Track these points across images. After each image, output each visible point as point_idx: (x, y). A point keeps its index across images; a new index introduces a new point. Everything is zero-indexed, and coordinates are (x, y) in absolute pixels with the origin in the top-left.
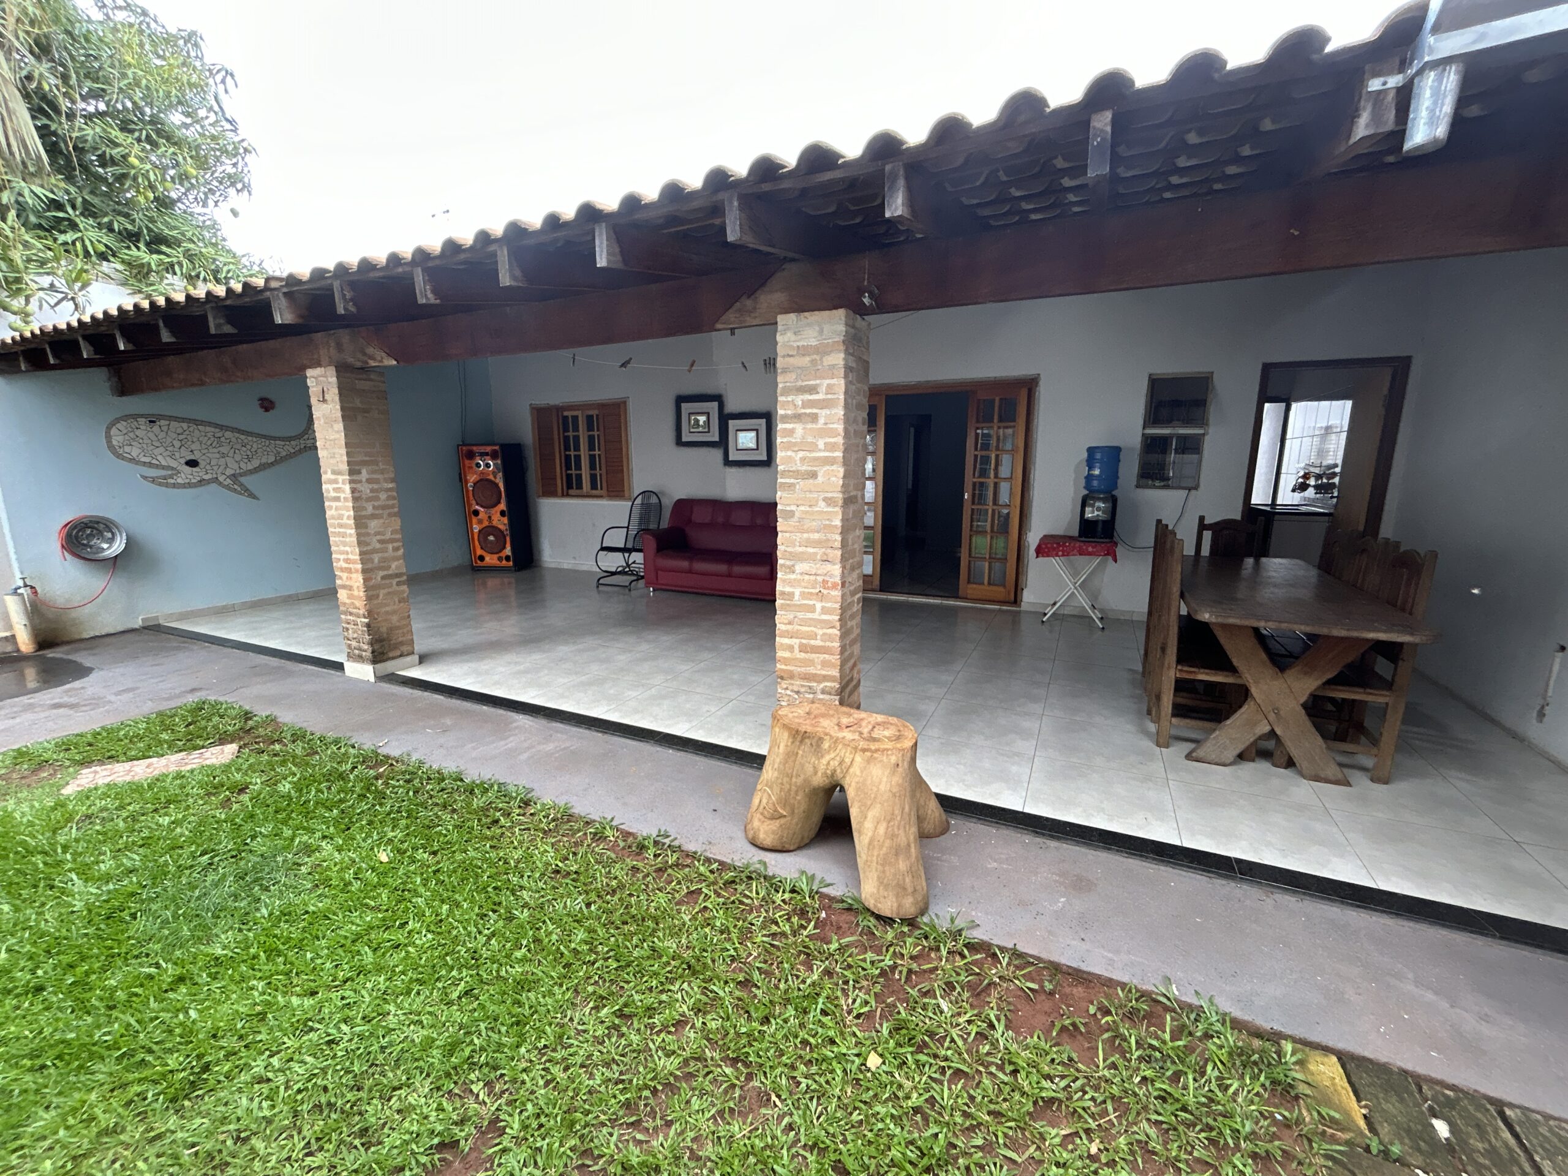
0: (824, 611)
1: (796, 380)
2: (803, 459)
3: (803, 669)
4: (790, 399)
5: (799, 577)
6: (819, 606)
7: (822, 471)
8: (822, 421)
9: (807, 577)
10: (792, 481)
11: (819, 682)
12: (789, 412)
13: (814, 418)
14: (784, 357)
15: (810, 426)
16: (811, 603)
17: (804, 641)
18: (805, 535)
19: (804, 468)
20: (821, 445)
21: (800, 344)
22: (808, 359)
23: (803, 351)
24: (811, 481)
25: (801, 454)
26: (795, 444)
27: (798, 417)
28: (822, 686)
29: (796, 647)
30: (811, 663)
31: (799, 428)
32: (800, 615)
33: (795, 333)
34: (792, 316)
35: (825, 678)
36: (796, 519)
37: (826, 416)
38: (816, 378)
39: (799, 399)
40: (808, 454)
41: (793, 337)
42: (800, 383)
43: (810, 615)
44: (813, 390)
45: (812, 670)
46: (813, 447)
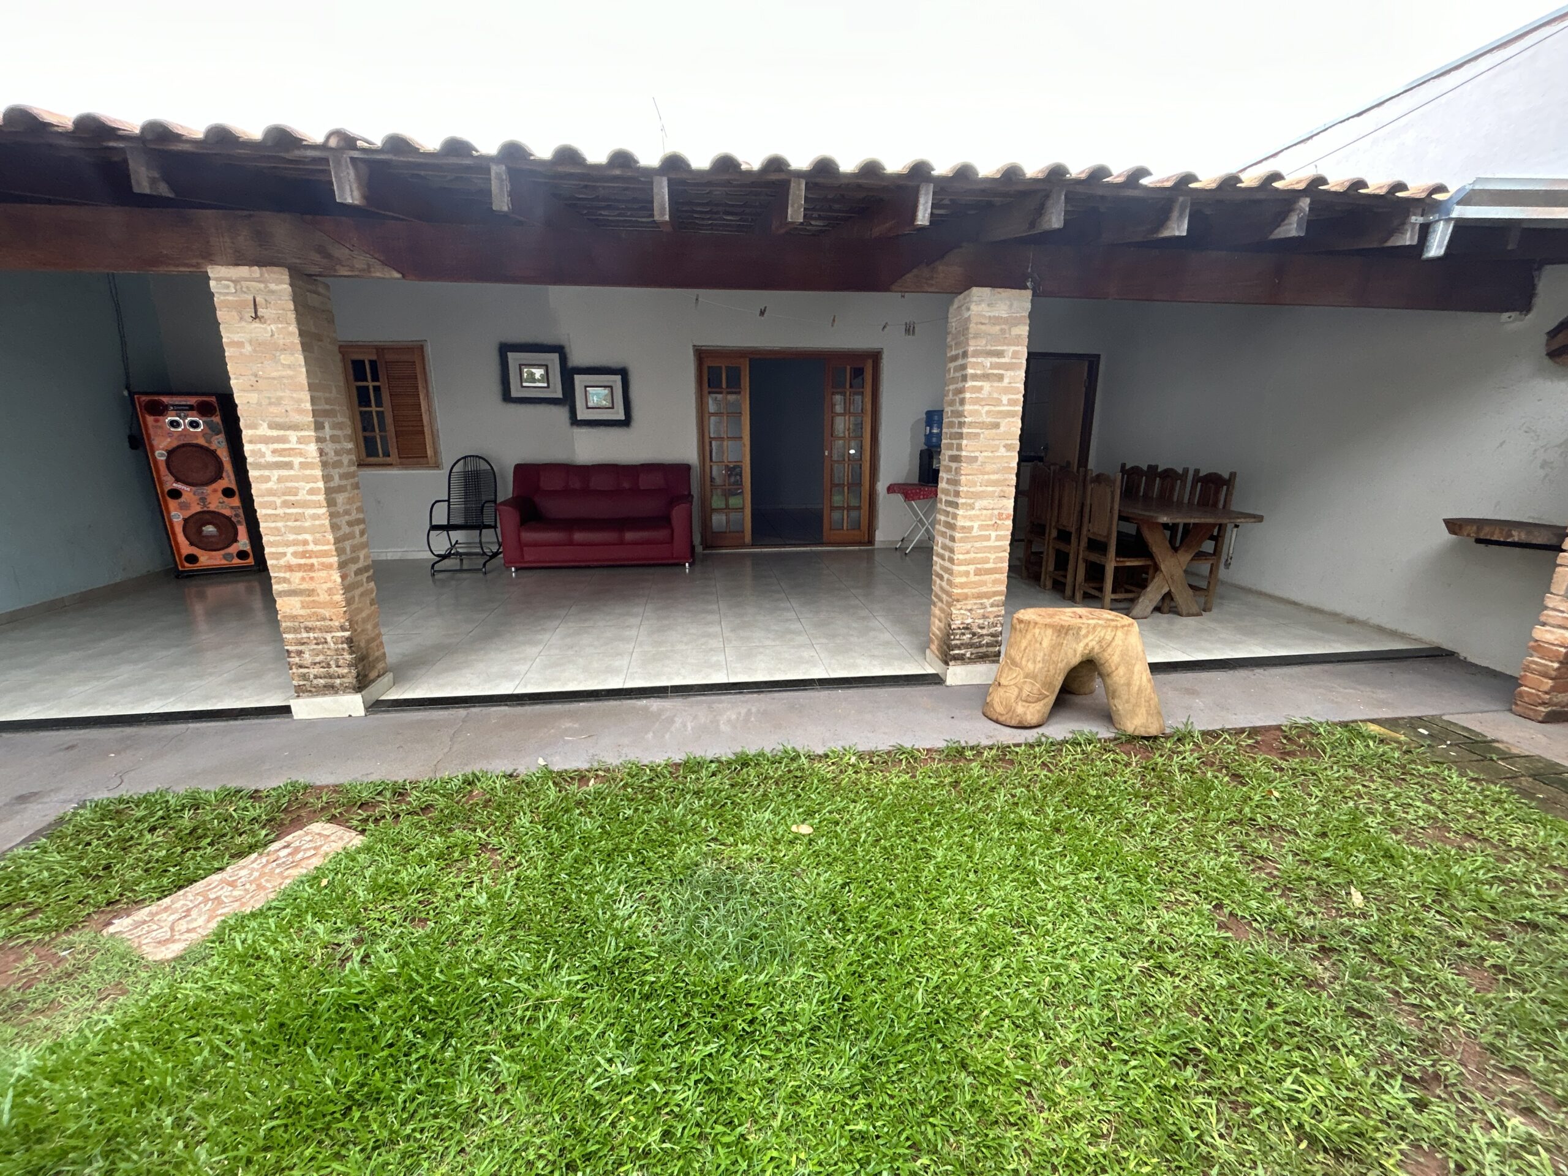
0: (998, 538)
1: (986, 345)
2: (988, 412)
3: (973, 591)
4: (980, 360)
5: (978, 512)
6: (993, 534)
7: (1004, 423)
8: (1006, 380)
9: (985, 512)
10: (978, 431)
11: (989, 598)
12: (979, 372)
13: (1000, 378)
14: (977, 324)
15: (996, 384)
16: (987, 533)
17: (979, 566)
18: (986, 477)
19: (989, 420)
20: (1005, 401)
21: (992, 314)
22: (998, 328)
23: (995, 321)
24: (994, 431)
25: (987, 408)
26: (982, 399)
27: (986, 377)
28: (991, 601)
29: (972, 572)
30: (984, 583)
31: (986, 386)
32: (978, 545)
33: (988, 305)
34: (986, 291)
35: (995, 594)
36: (979, 463)
37: (1011, 377)
38: (1004, 344)
39: (988, 361)
40: (993, 408)
41: (987, 309)
42: (989, 348)
43: (985, 544)
44: (1000, 354)
45: (984, 589)
46: (999, 402)
